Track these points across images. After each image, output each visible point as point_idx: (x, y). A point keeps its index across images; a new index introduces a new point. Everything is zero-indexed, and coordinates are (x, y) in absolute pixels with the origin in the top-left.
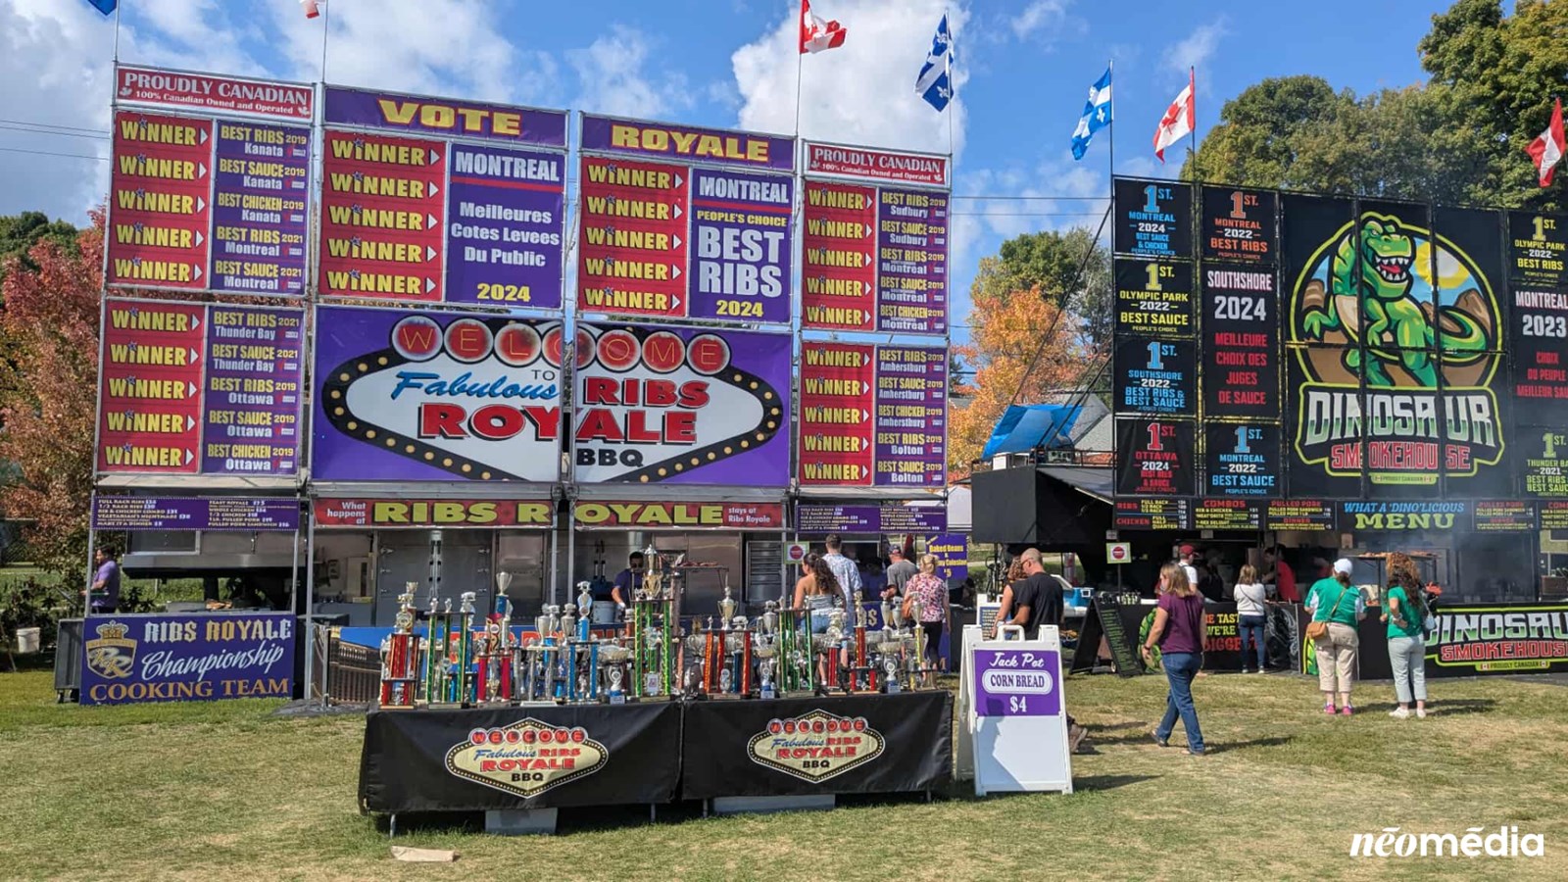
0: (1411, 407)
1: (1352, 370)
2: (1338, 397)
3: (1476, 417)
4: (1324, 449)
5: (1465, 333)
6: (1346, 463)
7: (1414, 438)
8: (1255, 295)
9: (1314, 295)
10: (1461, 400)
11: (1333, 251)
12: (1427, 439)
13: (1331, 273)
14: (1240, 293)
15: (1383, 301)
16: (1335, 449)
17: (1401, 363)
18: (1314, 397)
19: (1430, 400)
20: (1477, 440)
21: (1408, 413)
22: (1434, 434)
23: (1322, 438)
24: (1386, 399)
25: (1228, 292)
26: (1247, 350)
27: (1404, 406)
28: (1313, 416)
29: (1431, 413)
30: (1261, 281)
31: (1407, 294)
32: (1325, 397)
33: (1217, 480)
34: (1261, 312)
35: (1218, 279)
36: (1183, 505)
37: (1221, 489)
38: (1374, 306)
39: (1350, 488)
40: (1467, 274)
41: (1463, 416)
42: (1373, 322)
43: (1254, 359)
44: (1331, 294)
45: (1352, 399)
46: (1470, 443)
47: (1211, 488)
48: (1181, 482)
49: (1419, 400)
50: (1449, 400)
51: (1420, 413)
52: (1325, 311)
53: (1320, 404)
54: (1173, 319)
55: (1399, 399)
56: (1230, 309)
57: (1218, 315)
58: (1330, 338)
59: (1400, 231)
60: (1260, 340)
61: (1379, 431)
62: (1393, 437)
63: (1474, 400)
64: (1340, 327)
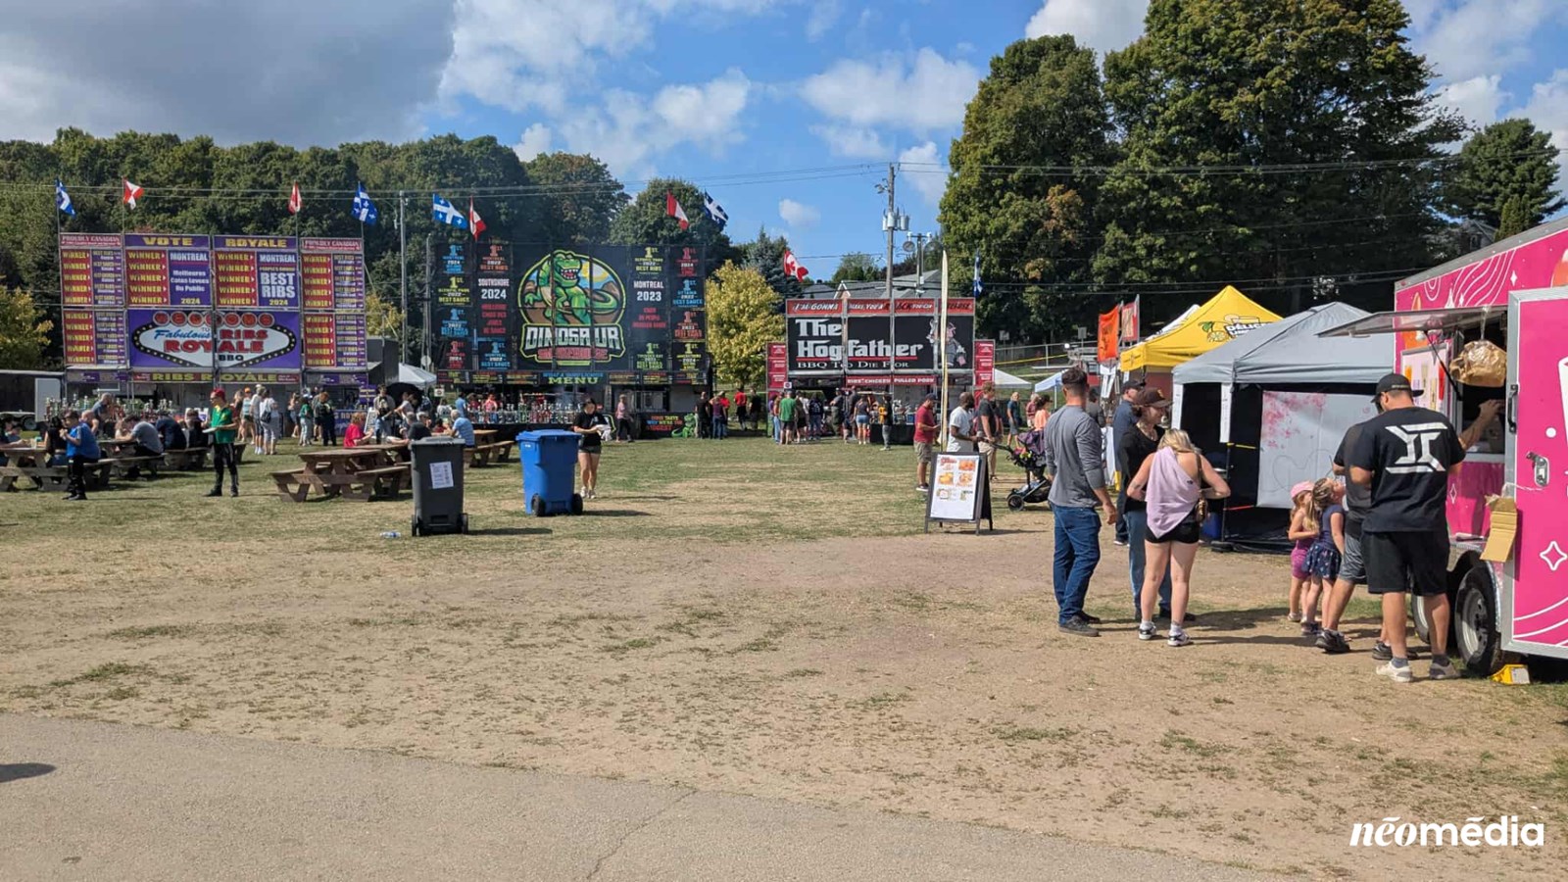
0: (578, 333)
1: (548, 318)
2: (541, 329)
3: (611, 336)
4: (535, 351)
5: (606, 300)
6: (546, 357)
7: (579, 346)
8: (501, 288)
9: (530, 287)
10: (603, 330)
11: (540, 268)
12: (585, 346)
13: (538, 277)
14: (494, 288)
15: (564, 288)
16: (539, 351)
17: (573, 314)
18: (530, 330)
19: (587, 330)
20: (611, 346)
21: (576, 336)
22: (588, 344)
23: (534, 346)
24: (566, 330)
25: (487, 287)
26: (497, 311)
27: (574, 333)
28: (529, 337)
29: (588, 335)
30: (505, 282)
31: (577, 285)
32: (535, 330)
33: (483, 364)
34: (504, 295)
35: (482, 282)
36: (467, 374)
37: (485, 368)
38: (561, 290)
39: (547, 366)
40: (608, 274)
41: (604, 336)
42: (558, 297)
43: (500, 315)
44: (538, 286)
45: (548, 330)
46: (607, 347)
47: (480, 367)
48: (467, 364)
49: (582, 330)
50: (597, 330)
51: (582, 335)
52: (536, 294)
53: (532, 333)
54: (463, 300)
55: (571, 330)
56: (488, 294)
57: (483, 297)
58: (537, 305)
59: (574, 258)
60: (503, 307)
61: (561, 343)
62: (569, 346)
63: (610, 330)
64: (543, 300)
